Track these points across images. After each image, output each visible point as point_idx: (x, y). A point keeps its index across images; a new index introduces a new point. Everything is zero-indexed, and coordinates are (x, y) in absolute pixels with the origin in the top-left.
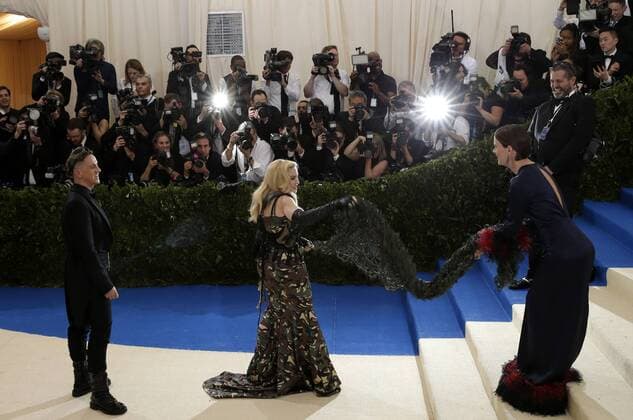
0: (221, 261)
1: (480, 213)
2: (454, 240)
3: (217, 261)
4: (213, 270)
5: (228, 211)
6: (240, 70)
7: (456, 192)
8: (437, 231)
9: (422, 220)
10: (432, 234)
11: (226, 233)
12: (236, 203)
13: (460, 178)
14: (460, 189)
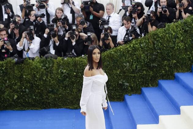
0: (16, 99)
1: (144, 72)
2: (132, 85)
3: (15, 98)
4: (13, 103)
5: (19, 73)
6: (27, 2)
7: (133, 62)
8: (124, 81)
9: (117, 76)
10: (121, 83)
11: (19, 84)
12: (24, 68)
13: (135, 55)
14: (134, 60)
